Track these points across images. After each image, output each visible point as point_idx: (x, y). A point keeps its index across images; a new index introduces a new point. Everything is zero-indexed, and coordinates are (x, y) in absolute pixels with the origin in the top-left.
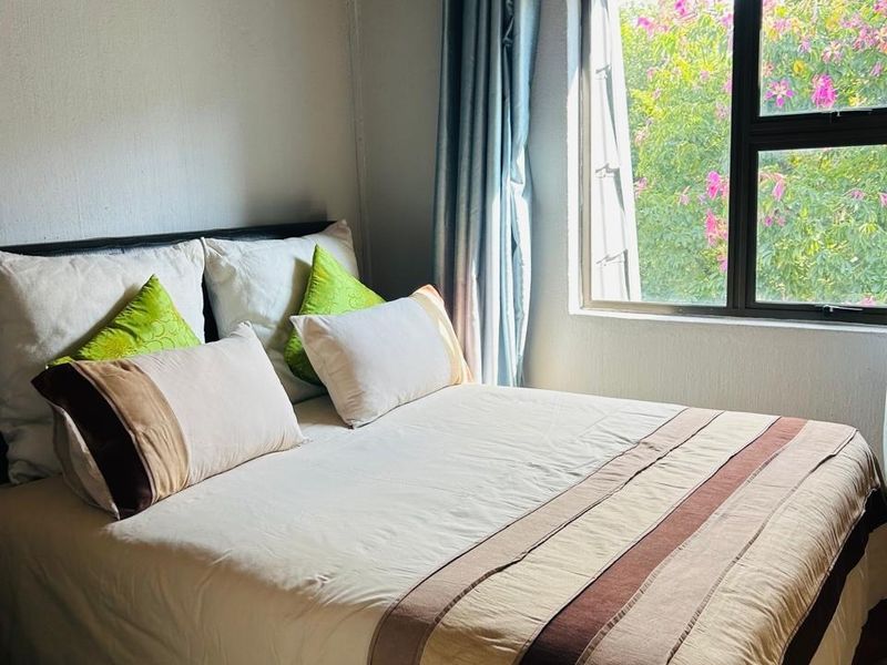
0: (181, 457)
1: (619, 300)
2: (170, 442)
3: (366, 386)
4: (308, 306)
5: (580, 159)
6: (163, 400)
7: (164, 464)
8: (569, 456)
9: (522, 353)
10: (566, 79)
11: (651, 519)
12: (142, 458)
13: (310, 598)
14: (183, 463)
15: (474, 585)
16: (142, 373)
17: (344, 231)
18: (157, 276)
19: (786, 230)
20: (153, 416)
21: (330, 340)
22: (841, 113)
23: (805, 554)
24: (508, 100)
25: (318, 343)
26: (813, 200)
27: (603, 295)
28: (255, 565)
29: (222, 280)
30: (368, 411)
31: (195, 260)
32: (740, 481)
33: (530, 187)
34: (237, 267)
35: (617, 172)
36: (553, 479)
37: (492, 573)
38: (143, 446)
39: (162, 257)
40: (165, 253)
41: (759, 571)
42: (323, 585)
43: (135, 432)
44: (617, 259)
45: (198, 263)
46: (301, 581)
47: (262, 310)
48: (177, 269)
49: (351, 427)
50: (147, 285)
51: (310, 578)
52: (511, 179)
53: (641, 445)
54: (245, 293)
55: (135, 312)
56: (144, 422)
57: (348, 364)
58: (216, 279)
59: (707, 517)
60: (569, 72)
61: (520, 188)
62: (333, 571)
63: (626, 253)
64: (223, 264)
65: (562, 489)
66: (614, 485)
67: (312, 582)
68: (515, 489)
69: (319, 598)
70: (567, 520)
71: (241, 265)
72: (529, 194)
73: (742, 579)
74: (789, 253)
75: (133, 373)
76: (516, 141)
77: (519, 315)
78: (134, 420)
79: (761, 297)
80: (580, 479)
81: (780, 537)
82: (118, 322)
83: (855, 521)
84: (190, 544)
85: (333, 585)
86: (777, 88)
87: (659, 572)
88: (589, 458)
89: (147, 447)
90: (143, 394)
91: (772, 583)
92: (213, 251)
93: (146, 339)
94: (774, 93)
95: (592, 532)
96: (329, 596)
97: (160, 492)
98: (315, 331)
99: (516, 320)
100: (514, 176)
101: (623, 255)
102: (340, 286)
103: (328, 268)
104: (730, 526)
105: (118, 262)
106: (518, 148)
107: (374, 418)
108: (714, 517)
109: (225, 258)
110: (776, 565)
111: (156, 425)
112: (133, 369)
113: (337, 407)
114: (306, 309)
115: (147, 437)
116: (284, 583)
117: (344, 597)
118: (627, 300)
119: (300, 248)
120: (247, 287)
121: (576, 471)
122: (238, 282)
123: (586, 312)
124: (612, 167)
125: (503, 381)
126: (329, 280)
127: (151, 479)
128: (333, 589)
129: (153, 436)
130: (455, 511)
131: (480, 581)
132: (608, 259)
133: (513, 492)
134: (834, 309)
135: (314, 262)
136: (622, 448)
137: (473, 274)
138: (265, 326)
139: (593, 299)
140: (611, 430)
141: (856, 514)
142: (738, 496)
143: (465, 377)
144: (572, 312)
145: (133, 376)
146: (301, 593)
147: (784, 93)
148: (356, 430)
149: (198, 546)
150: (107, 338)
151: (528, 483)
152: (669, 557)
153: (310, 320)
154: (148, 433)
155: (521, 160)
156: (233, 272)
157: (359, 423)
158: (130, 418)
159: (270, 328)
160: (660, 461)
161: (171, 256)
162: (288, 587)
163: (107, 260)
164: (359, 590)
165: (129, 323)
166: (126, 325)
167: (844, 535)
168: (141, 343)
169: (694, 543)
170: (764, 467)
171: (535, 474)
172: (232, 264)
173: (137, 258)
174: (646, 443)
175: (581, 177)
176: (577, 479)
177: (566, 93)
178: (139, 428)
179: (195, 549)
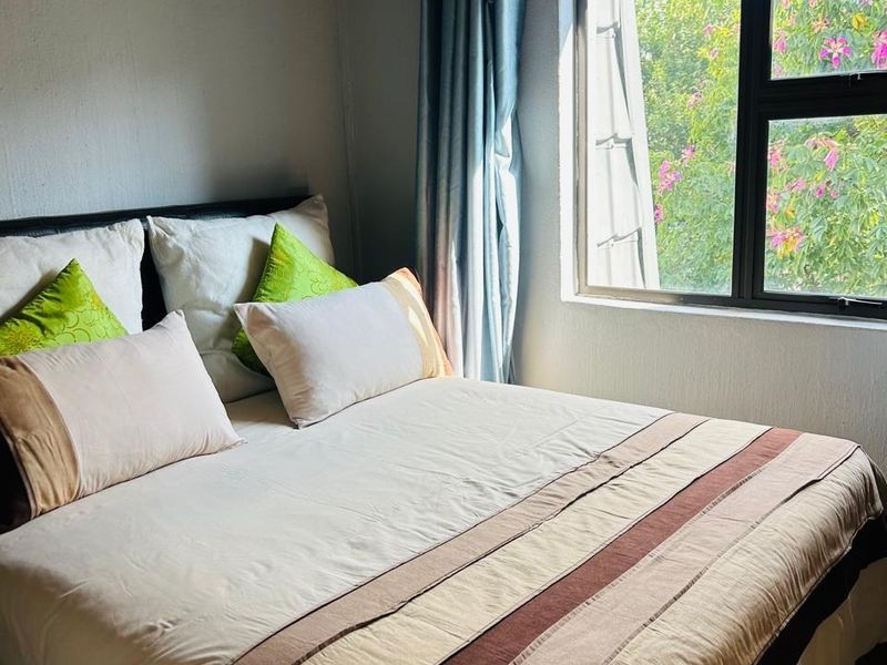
0: (69, 465)
1: (631, 287)
2: (55, 450)
3: (316, 382)
4: (263, 291)
5: (576, 128)
6: (50, 403)
7: (47, 475)
8: (516, 470)
9: (509, 343)
10: (558, 38)
11: (571, 558)
12: (20, 468)
13: (145, 649)
14: (71, 471)
15: (321, 647)
16: (29, 372)
17: (318, 207)
18: (78, 261)
19: (839, 204)
20: (37, 421)
21: (276, 331)
22: (862, 75)
23: (743, 613)
24: (491, 62)
25: (263, 334)
26: (870, 169)
27: (610, 281)
28: (100, 603)
29: (169, 261)
30: (317, 409)
31: (133, 242)
32: (694, 512)
33: (519, 160)
34: (185, 249)
35: (629, 142)
36: (484, 500)
37: (352, 630)
38: (22, 455)
39: (94, 238)
40: (97, 234)
41: (674, 638)
42: (163, 633)
43: (13, 439)
44: (629, 239)
45: (136, 245)
46: (140, 627)
47: (212, 296)
48: (109, 252)
49: (296, 427)
50: (65, 271)
51: (151, 624)
52: (496, 152)
53: (601, 459)
54: (194, 277)
55: (47, 301)
56: (25, 428)
57: (296, 357)
58: (162, 261)
59: (638, 560)
60: (561, 30)
61: (506, 161)
62: (179, 616)
63: (639, 232)
64: (170, 245)
65: (488, 514)
66: (551, 510)
67: (152, 629)
68: (437, 512)
69: (154, 650)
70: (473, 558)
71: (190, 247)
72: (518, 167)
73: (647, 650)
74: (844, 229)
75: (19, 373)
76: (501, 109)
77: (506, 302)
78: (15, 424)
79: (769, 286)
80: (515, 500)
81: (717, 591)
82: (24, 312)
83: (832, 563)
84: (47, 571)
85: (173, 635)
86: (833, 45)
87: (549, 636)
88: (535, 474)
89: (28, 455)
90: (26, 395)
91: (685, 655)
92: (160, 230)
93: (55, 332)
94: (830, 51)
95: (496, 575)
96: (163, 649)
97: (41, 505)
98: (260, 321)
99: (503, 306)
100: (499, 148)
101: (636, 234)
102: (300, 270)
103: (288, 249)
104: (661, 574)
105: (37, 245)
106: (502, 116)
107: (324, 417)
108: (648, 559)
109: (173, 239)
110: (699, 629)
111: (39, 430)
112: (20, 369)
113: (285, 403)
114: (261, 295)
115: (26, 444)
116: (124, 627)
117: (179, 650)
118: (640, 286)
119: (259, 227)
120: (196, 270)
121: (514, 491)
122: (185, 265)
123: (582, 299)
124: (622, 136)
125: (489, 376)
126: (288, 263)
127: (29, 491)
128: (172, 638)
129: (35, 444)
130: (353, 540)
131: (331, 641)
132: (616, 238)
133: (433, 516)
134: (850, 302)
135: (272, 242)
136: (577, 462)
137: (453, 257)
138: (215, 312)
139: (590, 284)
140: (575, 441)
141: (837, 553)
142: (685, 533)
143: (442, 369)
144: (564, 299)
145: (19, 375)
146: (137, 641)
147: (841, 51)
148: (302, 430)
149: (52, 573)
150: (10, 330)
151: (454, 505)
152: (569, 615)
153: (255, 308)
154: (29, 441)
155: (507, 129)
156: (181, 255)
157: (306, 423)
158: (8, 423)
159: (222, 315)
160: (613, 482)
161: (104, 237)
162: (126, 633)
163: (24, 243)
164: (196, 644)
165: (37, 314)
166: (33, 316)
167: (812, 581)
168: (49, 335)
169: (608, 595)
170: (728, 493)
171: (466, 493)
172: (180, 245)
173: (63, 240)
174: (606, 457)
175: (576, 149)
176: (512, 500)
177: (557, 53)
178: (19, 434)
179: (50, 577)
